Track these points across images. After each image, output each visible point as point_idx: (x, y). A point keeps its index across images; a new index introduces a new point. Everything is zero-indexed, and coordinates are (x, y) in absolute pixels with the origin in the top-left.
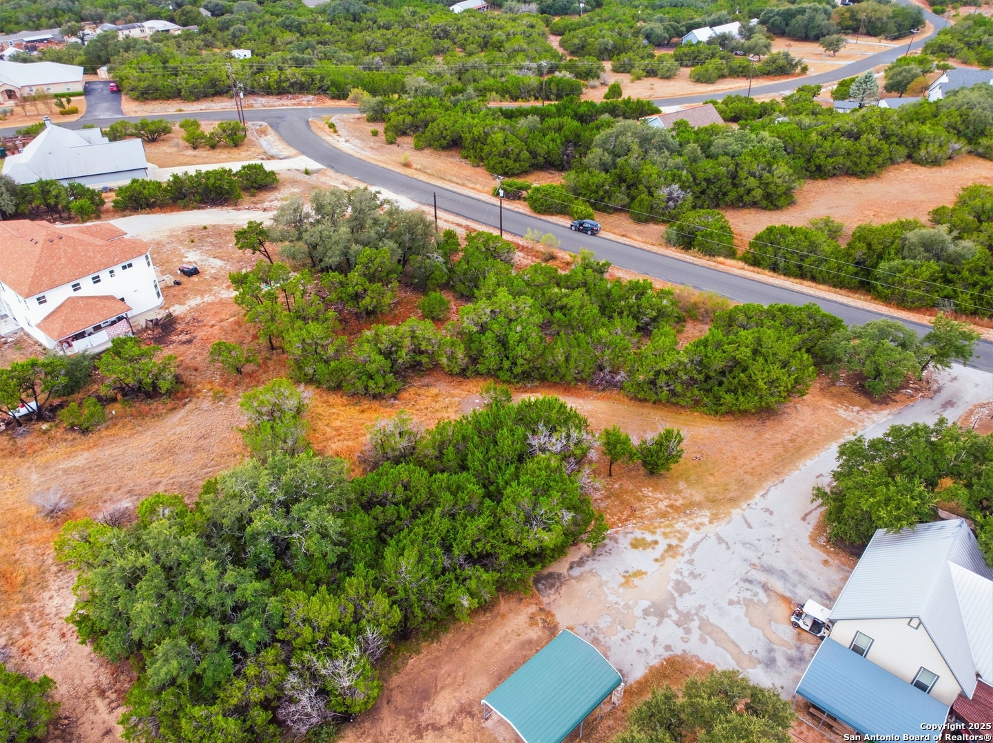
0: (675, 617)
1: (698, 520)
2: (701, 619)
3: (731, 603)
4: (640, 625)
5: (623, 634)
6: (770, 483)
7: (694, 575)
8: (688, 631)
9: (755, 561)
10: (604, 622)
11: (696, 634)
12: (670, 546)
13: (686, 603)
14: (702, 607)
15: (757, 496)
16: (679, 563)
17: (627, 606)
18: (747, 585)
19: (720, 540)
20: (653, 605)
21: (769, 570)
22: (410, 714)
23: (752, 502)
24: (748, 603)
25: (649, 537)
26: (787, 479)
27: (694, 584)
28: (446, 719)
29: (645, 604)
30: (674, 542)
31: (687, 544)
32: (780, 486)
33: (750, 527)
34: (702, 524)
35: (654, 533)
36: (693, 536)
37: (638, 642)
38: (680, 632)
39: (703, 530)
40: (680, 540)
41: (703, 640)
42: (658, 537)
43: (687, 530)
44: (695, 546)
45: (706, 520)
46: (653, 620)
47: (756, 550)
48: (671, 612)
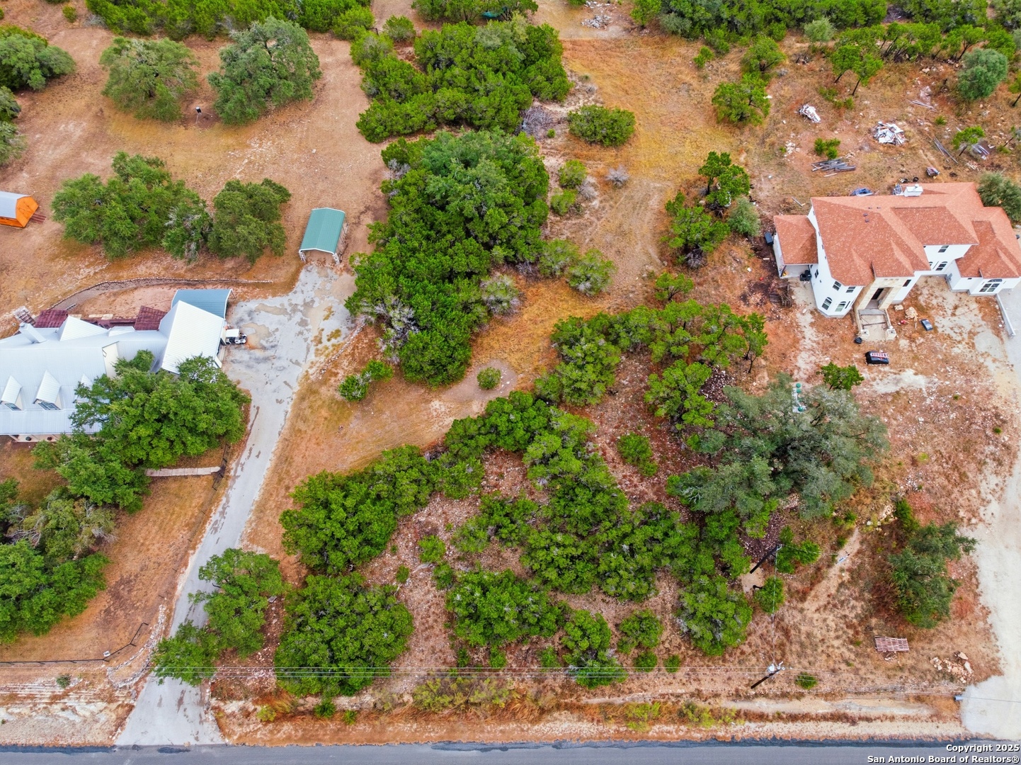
0: (299, 307)
1: (314, 369)
2: (287, 313)
3: (277, 330)
4: (312, 294)
5: (317, 286)
6: (286, 427)
7: (301, 333)
8: (291, 305)
9: (274, 361)
10: (328, 286)
11: (286, 305)
12: (320, 342)
13: (298, 317)
14: (289, 319)
15: (290, 410)
16: (311, 336)
17: (323, 299)
18: (273, 344)
19: (297, 363)
20: (312, 307)
21: (266, 359)
22: (375, 211)
23: (291, 403)
24: (269, 334)
25: (333, 341)
26: (277, 438)
27: (299, 328)
28: (362, 217)
29: (316, 305)
30: (320, 346)
31: (313, 349)
32: (278, 428)
33: (285, 382)
34: (311, 367)
35: (333, 345)
36: (312, 357)
37: (309, 287)
38: (294, 302)
39: (309, 364)
40: (317, 350)
41: (282, 305)
42: (329, 344)
43: (317, 359)
44: (308, 350)
45: (311, 371)
46: (308, 300)
47: (276, 368)
48: (302, 309)
